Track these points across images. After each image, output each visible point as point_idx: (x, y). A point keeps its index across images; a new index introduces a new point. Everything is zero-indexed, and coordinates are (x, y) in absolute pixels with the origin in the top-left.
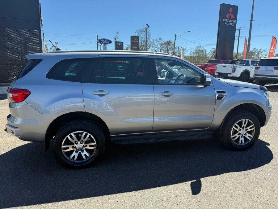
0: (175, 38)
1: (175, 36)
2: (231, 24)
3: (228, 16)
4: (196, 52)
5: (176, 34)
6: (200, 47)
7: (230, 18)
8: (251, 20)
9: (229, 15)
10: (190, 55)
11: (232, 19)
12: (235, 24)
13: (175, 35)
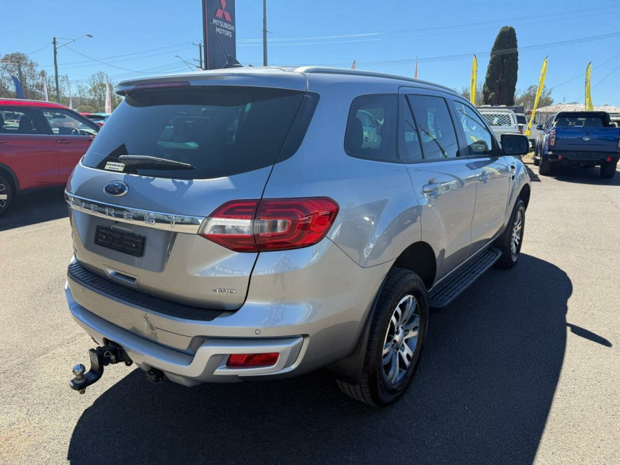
0: (55, 49)
1: (54, 43)
2: (228, 33)
3: (219, 13)
4: (94, 89)
5: (54, 39)
6: (101, 75)
7: (224, 19)
8: (265, 31)
9: (222, 11)
10: (78, 95)
11: (228, 22)
12: (234, 33)
13: (53, 41)
